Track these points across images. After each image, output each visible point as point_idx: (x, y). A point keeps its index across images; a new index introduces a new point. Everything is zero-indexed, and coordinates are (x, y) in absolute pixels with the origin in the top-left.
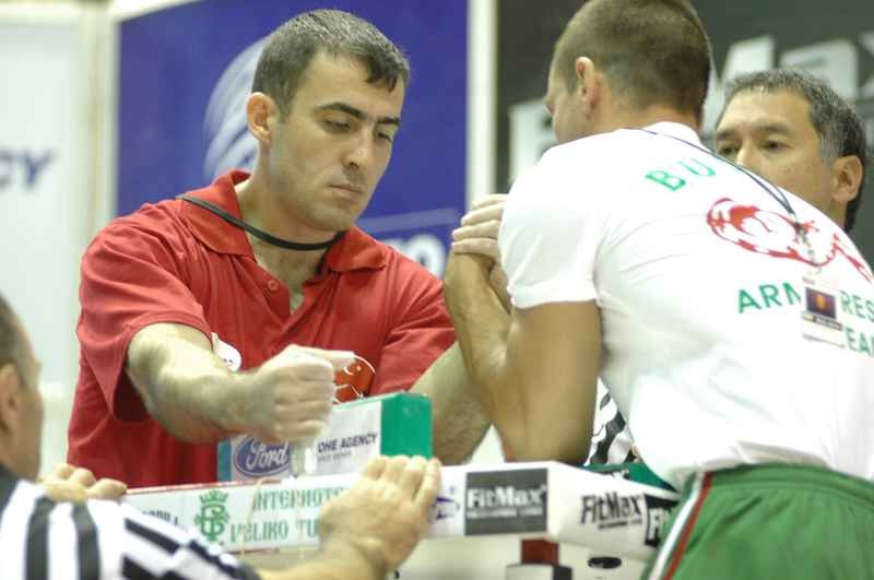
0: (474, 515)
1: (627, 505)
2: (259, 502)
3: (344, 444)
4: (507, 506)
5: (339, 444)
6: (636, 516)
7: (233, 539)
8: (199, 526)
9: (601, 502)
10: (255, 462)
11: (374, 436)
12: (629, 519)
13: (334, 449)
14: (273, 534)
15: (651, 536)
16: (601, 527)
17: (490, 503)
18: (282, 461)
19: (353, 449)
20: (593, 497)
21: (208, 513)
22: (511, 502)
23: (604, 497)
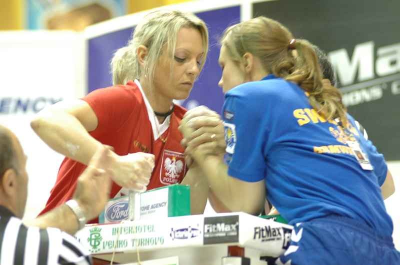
0: (207, 236)
1: (275, 231)
2: (115, 231)
3: (152, 207)
4: (221, 232)
5: (150, 207)
6: (279, 236)
7: (104, 248)
8: (89, 242)
9: (263, 230)
10: (115, 216)
11: (165, 203)
12: (276, 237)
13: (148, 209)
14: (121, 245)
15: (286, 245)
16: (263, 241)
17: (214, 230)
18: (126, 215)
19: (156, 209)
20: (259, 228)
21: (93, 237)
22: (223, 230)
23: (264, 228)
